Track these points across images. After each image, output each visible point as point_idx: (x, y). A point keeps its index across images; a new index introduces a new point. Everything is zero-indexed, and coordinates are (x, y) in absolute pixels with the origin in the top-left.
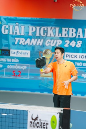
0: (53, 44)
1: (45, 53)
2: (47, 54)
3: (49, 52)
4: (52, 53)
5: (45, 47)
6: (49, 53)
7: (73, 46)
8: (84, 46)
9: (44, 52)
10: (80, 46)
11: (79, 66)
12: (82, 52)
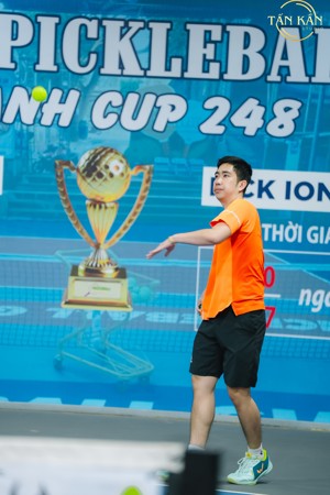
0: (135, 117)
1: (92, 170)
2: (100, 175)
3: (114, 164)
4: (133, 172)
5: (91, 136)
6: (112, 169)
7: (250, 131)
8: (310, 128)
9: (82, 163)
10: (289, 129)
11: (285, 245)
12: (303, 167)
